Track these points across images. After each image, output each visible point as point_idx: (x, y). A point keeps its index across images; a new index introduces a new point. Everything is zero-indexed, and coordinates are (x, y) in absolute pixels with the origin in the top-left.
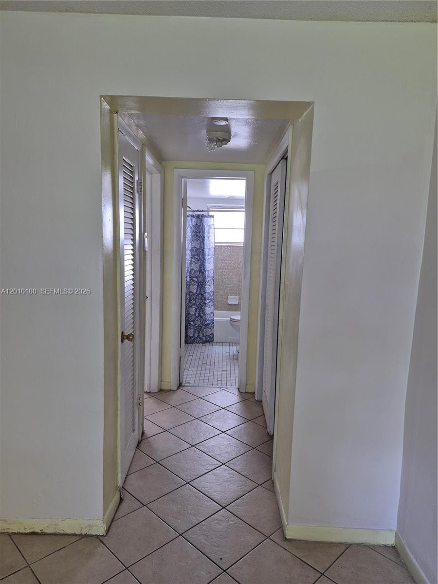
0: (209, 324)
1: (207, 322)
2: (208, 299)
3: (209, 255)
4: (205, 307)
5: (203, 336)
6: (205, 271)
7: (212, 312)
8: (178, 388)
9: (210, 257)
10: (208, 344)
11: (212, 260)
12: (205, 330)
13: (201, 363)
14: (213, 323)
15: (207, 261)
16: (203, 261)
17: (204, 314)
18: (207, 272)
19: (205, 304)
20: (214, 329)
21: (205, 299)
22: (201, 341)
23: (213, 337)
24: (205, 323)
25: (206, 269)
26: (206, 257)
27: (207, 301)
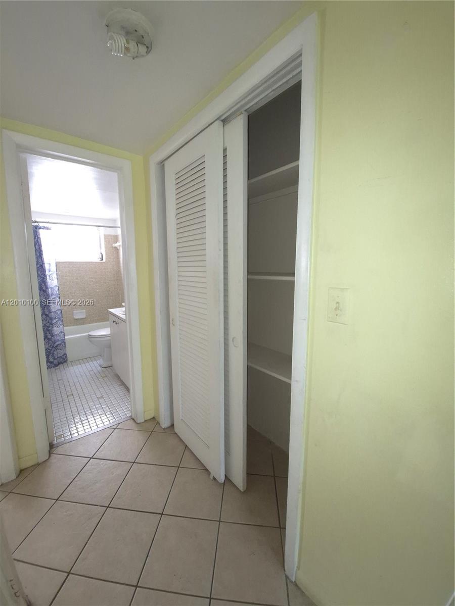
0: (60, 344)
1: (57, 343)
2: (55, 318)
3: (50, 271)
4: (52, 327)
5: (54, 359)
6: (47, 288)
7: (61, 332)
8: (50, 453)
9: (51, 273)
10: (61, 366)
11: (55, 276)
12: (55, 353)
13: (65, 396)
14: (65, 343)
15: (48, 277)
16: (44, 278)
17: (52, 336)
18: (49, 290)
19: (52, 324)
20: (67, 349)
21: (51, 319)
22: (53, 365)
23: (66, 357)
24: (55, 345)
25: (48, 287)
26: (47, 273)
27: (54, 321)
